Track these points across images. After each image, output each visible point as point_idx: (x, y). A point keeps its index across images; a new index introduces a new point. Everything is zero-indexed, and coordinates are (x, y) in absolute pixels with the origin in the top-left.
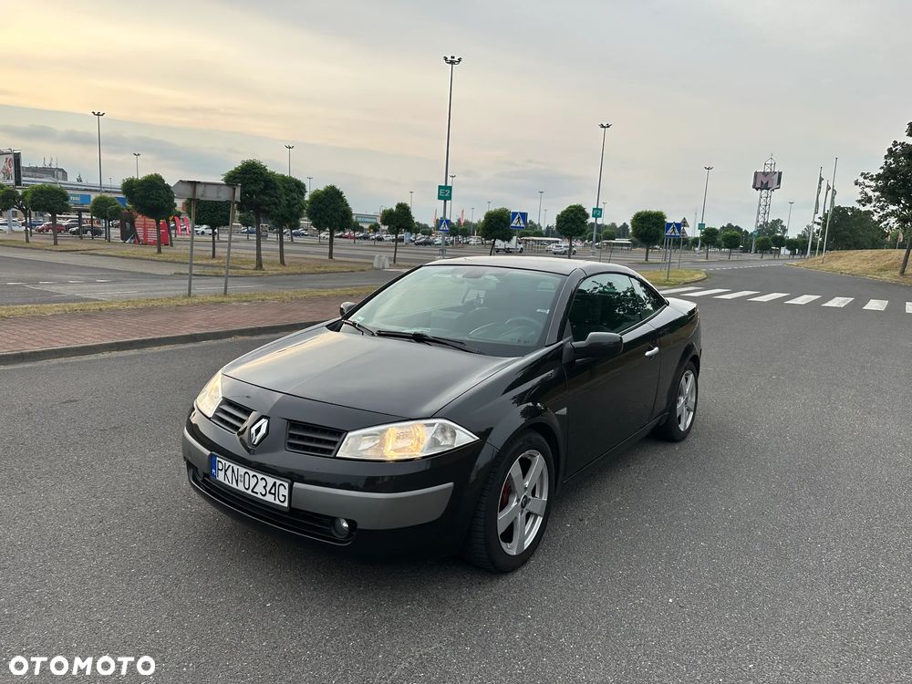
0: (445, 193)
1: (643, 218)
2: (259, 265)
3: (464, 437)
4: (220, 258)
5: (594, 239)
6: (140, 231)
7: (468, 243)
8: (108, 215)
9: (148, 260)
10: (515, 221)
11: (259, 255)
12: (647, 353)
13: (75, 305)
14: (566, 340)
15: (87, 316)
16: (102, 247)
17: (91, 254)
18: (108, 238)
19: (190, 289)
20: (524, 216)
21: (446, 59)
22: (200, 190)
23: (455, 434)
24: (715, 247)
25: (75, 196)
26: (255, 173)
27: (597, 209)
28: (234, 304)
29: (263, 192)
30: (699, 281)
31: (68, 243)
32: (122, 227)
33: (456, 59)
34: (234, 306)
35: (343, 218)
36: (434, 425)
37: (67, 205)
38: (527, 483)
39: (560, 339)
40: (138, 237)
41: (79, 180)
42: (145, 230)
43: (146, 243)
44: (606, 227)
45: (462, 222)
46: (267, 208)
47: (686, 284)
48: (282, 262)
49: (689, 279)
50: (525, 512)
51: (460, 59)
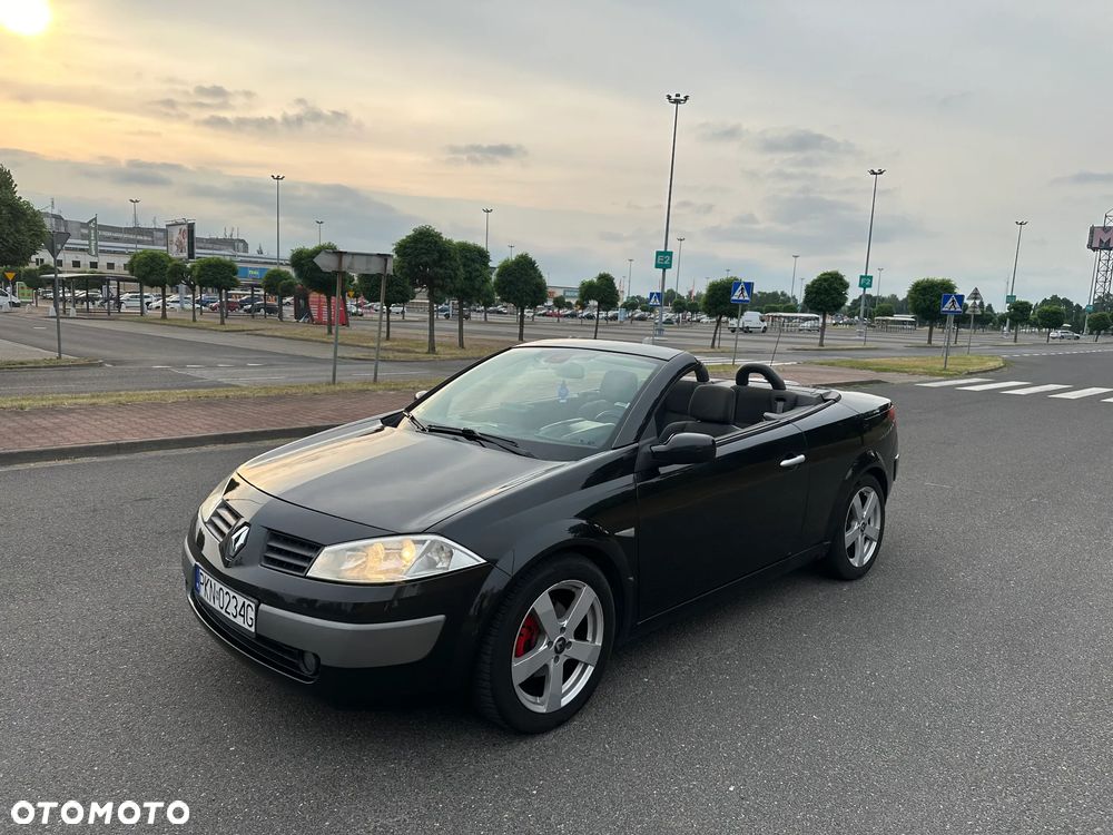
0: (664, 260)
1: (924, 289)
2: (432, 349)
3: (464, 559)
4: (394, 340)
5: (861, 315)
6: (314, 309)
7: (698, 321)
8: (279, 291)
9: (316, 341)
10: (737, 293)
11: (432, 336)
12: (783, 463)
13: (202, 392)
14: (645, 441)
15: (209, 403)
16: (274, 326)
17: (257, 335)
18: (281, 317)
19: (334, 376)
20: (749, 286)
21: (669, 97)
22: (346, 261)
23: (452, 554)
24: (1032, 326)
25: (254, 269)
26: (427, 242)
27: (866, 277)
28: (380, 392)
29: (437, 263)
30: (992, 370)
31: (239, 322)
32: (297, 305)
33: (682, 97)
34: (379, 395)
35: (535, 292)
36: (424, 542)
37: (235, 280)
38: (566, 622)
39: (637, 440)
40: (312, 316)
41: (260, 252)
42: (320, 308)
43: (320, 323)
44: (883, 299)
45: (694, 294)
46: (441, 282)
47: (971, 374)
48: (461, 345)
49: (976, 368)
50: (563, 659)
51: (686, 98)
